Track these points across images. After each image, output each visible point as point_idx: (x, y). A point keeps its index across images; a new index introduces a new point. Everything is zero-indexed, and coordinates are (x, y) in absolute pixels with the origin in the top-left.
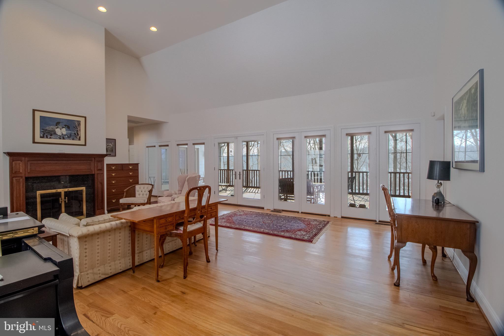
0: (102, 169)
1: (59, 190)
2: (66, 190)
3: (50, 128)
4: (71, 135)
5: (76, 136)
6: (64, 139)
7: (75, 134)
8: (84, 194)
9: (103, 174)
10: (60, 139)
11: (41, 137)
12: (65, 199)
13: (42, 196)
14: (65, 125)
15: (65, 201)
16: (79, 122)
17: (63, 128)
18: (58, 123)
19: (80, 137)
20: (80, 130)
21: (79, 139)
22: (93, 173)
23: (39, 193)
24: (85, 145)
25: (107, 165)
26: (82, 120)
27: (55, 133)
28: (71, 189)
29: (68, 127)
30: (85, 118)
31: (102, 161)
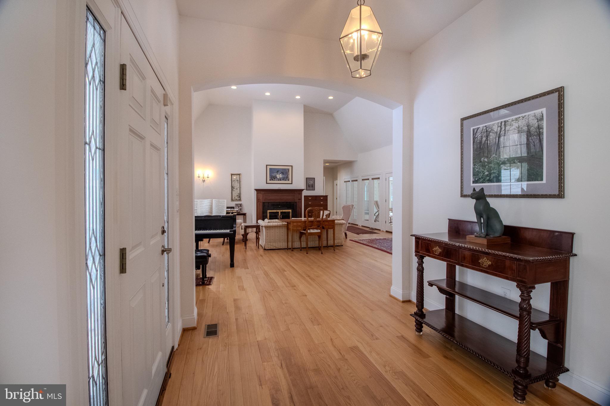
0: (301, 199)
1: (278, 211)
2: (281, 211)
3: (274, 175)
4: (284, 178)
5: (286, 178)
6: (281, 180)
7: (286, 177)
8: (291, 214)
9: (301, 202)
10: (279, 180)
11: (270, 180)
12: (281, 216)
13: (270, 213)
14: (281, 172)
15: (281, 217)
16: (288, 169)
17: (280, 174)
18: (278, 171)
19: (289, 179)
20: (289, 174)
21: (289, 180)
22: (296, 201)
23: (268, 211)
24: (292, 184)
25: (304, 196)
26: (290, 168)
27: (276, 177)
28: (284, 211)
29: (283, 173)
30: (292, 166)
31: (301, 194)
